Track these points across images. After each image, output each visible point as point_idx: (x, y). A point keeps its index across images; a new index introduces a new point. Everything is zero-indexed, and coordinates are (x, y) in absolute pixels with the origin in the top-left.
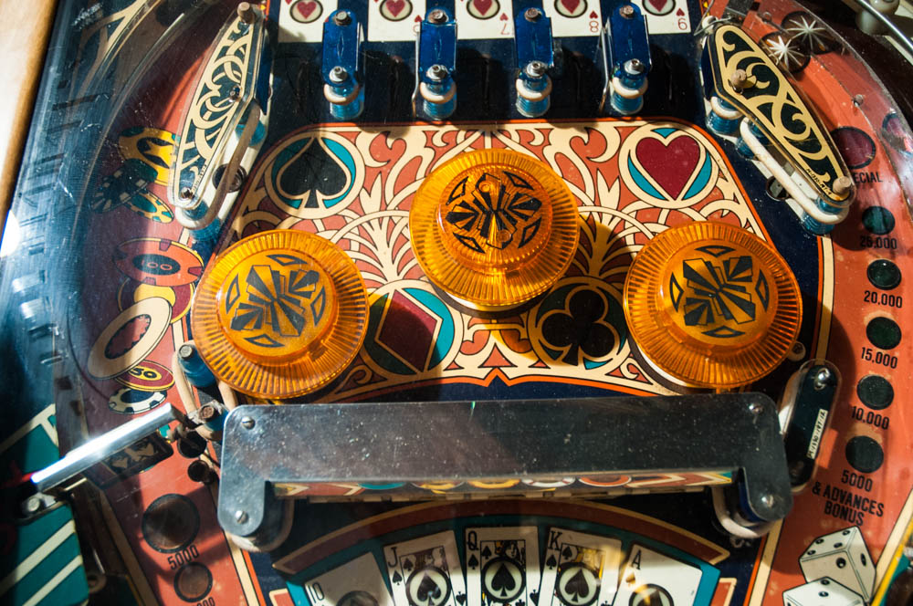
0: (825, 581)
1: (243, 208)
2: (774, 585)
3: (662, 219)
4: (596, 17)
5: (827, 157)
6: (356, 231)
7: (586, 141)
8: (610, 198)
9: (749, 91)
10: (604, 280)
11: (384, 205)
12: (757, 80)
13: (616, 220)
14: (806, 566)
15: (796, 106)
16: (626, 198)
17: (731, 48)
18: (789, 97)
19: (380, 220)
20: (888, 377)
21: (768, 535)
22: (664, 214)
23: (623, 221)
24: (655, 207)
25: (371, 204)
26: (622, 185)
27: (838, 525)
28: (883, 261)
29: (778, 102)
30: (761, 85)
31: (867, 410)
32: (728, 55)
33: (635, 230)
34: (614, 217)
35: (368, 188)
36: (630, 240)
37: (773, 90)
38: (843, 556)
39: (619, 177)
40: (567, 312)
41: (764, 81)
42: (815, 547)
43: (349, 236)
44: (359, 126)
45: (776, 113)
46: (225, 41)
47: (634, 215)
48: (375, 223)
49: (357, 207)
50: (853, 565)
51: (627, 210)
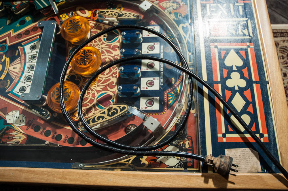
0: (19, 118)
1: (104, 25)
2: (21, 109)
3: (92, 98)
4: (146, 89)
5: (90, 124)
6: (98, 44)
7: (113, 85)
8: (99, 89)
9: (109, 110)
10: (81, 86)
11: (102, 48)
12: (112, 112)
13: (93, 89)
14: (22, 115)
15: (104, 119)
16: (98, 92)
17: (121, 108)
18: (106, 118)
19: (100, 48)
20: (50, 136)
21: (27, 108)
22: (93, 99)
23: (93, 90)
24: (95, 97)
25: (103, 46)
26: (101, 91)
27: (27, 122)
28: (74, 141)
29: (105, 116)
30: (110, 113)
31: (45, 131)
32: (119, 107)
33: (91, 92)
34: (94, 89)
35: (107, 45)
36: (89, 91)
37: (108, 115)
38: (21, 122)
39: (103, 90)
40: (76, 79)
41: (111, 113)
42: (24, 117)
43: (97, 43)
44: (121, 43)
45: (103, 115)
46: (133, 14)
47: (94, 93)
48: (99, 47)
49: (103, 43)
50: (19, 123)
51: (95, 91)
